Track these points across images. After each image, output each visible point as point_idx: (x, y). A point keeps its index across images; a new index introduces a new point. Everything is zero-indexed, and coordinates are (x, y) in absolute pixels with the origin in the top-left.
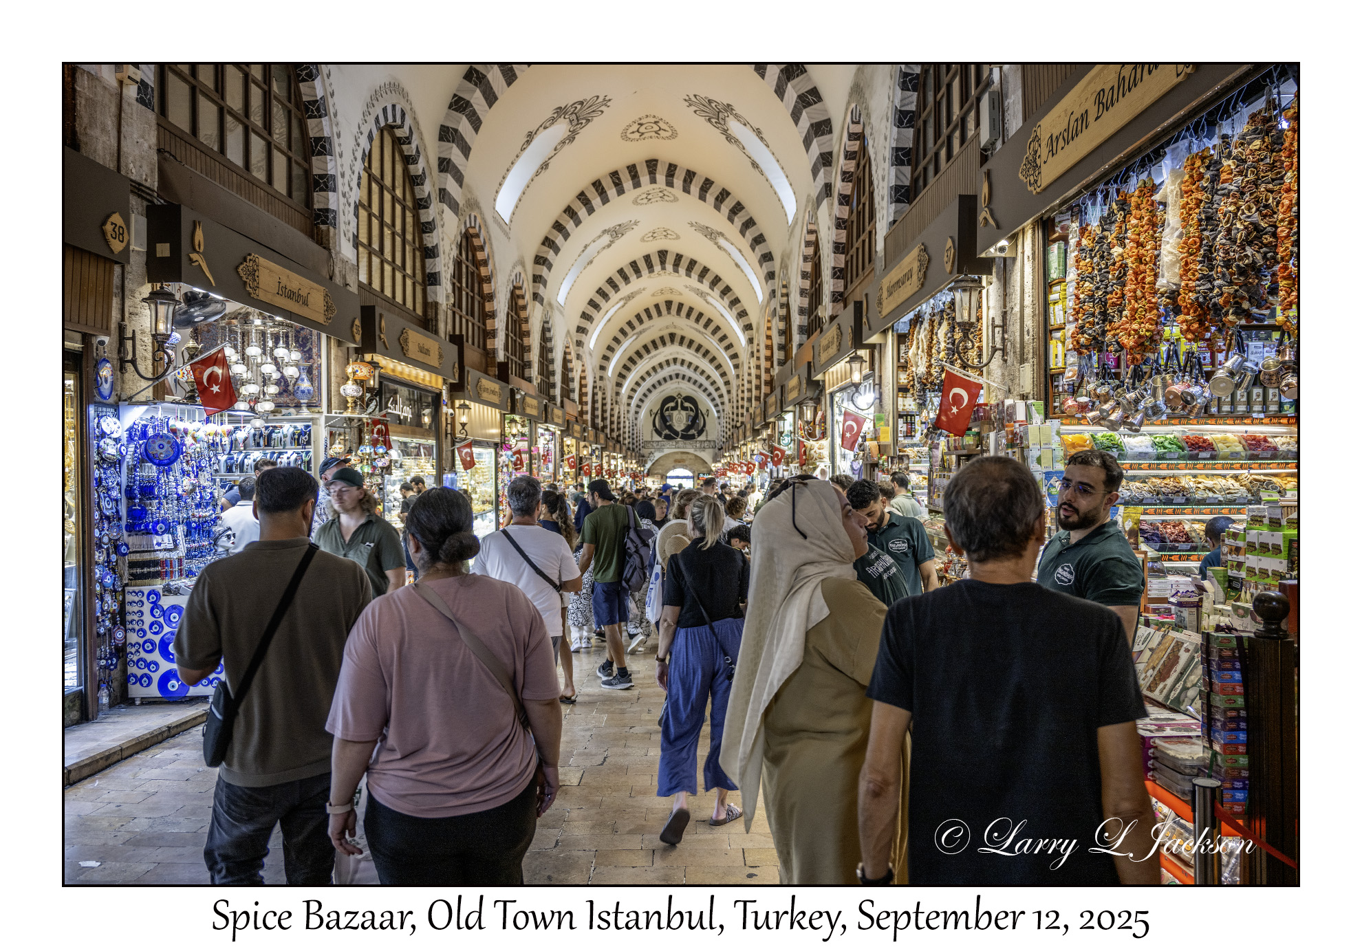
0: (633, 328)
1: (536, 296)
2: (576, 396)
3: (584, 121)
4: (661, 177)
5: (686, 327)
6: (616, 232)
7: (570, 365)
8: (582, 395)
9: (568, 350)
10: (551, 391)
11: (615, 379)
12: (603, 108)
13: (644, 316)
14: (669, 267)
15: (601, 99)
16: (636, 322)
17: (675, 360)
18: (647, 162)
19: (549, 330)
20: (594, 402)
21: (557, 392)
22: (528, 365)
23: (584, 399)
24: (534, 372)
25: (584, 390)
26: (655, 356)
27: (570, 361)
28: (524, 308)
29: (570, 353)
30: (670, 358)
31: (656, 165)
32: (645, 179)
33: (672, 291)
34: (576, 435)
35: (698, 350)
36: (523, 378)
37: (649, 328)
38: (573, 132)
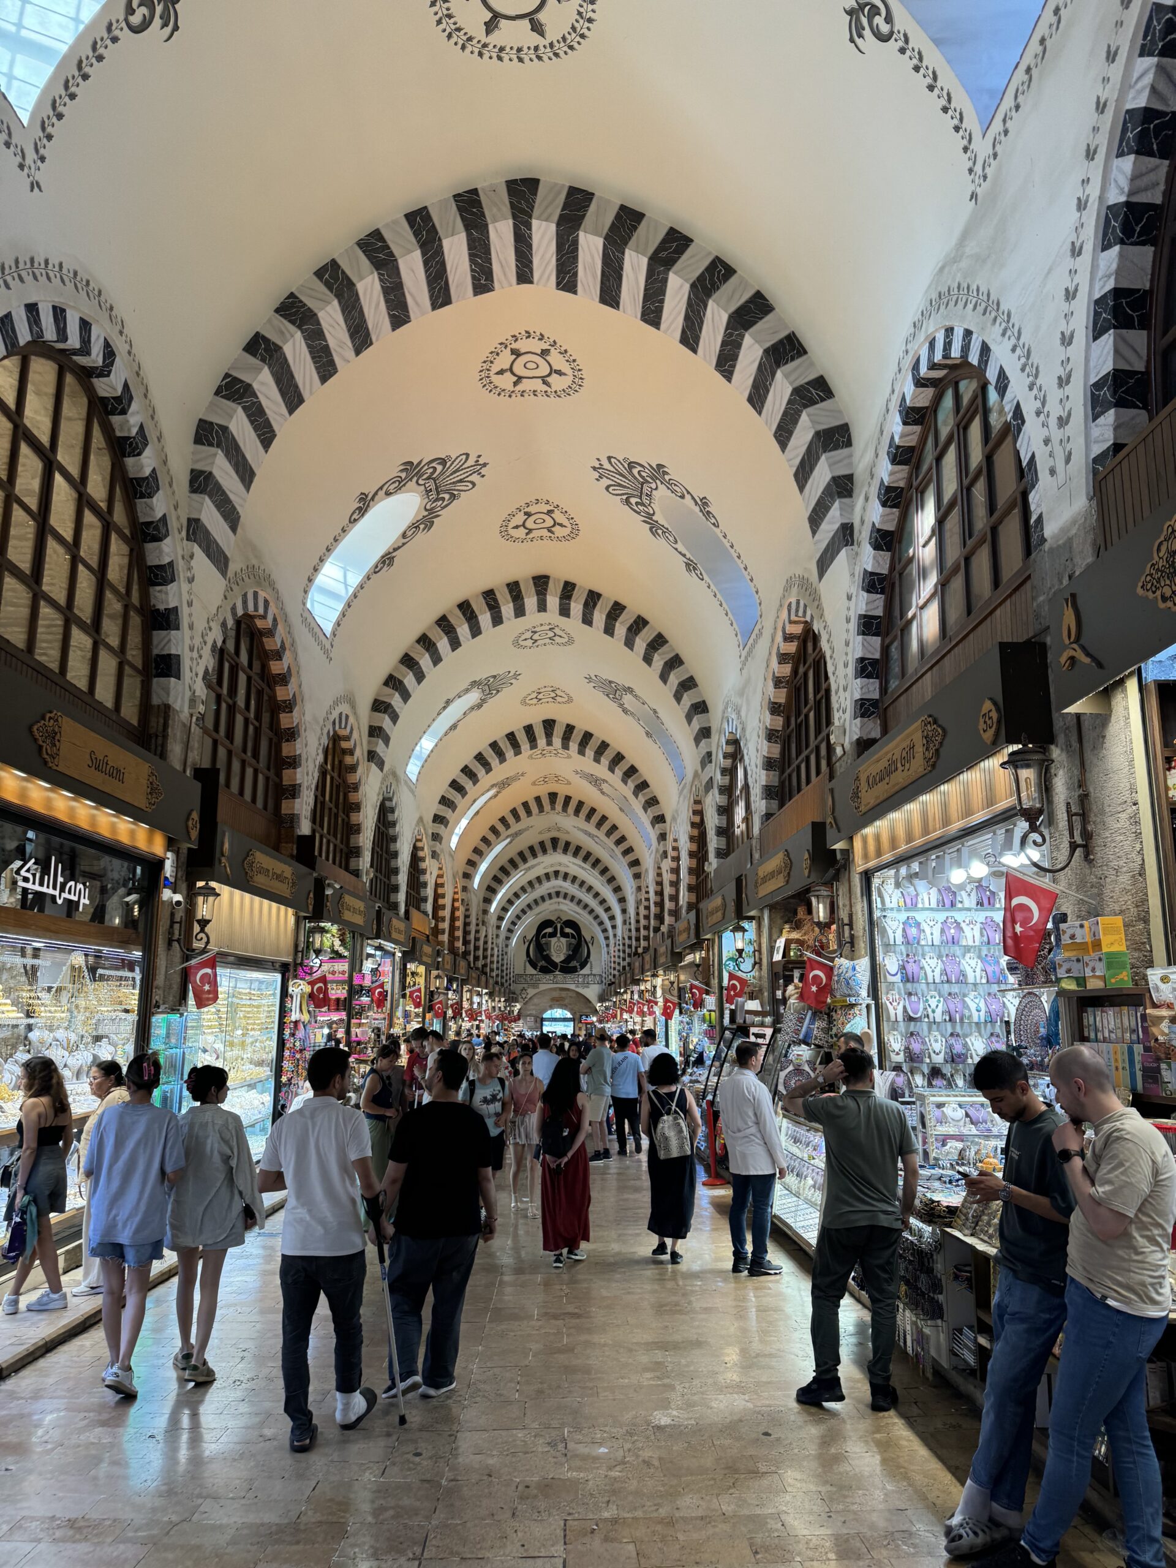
0: (507, 826)
1: (372, 756)
2: (429, 907)
3: (447, 496)
4: (553, 601)
5: (573, 827)
6: (490, 687)
7: (423, 865)
8: (437, 907)
9: (419, 844)
10: (392, 896)
11: (481, 895)
12: (474, 478)
13: (522, 812)
14: (557, 741)
15: (471, 462)
16: (511, 820)
17: (556, 873)
18: (534, 578)
19: (392, 810)
20: (453, 919)
21: (401, 897)
22: (356, 852)
23: (441, 913)
24: (365, 861)
25: (441, 902)
26: (533, 867)
27: (423, 859)
28: (353, 768)
29: (422, 849)
30: (550, 870)
31: (546, 583)
32: (531, 602)
33: (557, 779)
34: (425, 959)
35: (586, 859)
36: (347, 869)
37: (527, 829)
38: (431, 511)
